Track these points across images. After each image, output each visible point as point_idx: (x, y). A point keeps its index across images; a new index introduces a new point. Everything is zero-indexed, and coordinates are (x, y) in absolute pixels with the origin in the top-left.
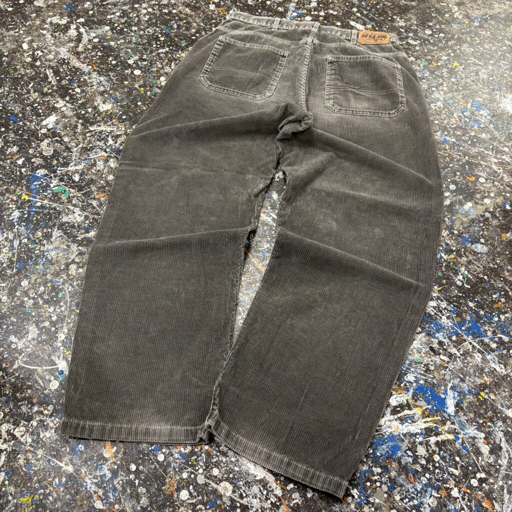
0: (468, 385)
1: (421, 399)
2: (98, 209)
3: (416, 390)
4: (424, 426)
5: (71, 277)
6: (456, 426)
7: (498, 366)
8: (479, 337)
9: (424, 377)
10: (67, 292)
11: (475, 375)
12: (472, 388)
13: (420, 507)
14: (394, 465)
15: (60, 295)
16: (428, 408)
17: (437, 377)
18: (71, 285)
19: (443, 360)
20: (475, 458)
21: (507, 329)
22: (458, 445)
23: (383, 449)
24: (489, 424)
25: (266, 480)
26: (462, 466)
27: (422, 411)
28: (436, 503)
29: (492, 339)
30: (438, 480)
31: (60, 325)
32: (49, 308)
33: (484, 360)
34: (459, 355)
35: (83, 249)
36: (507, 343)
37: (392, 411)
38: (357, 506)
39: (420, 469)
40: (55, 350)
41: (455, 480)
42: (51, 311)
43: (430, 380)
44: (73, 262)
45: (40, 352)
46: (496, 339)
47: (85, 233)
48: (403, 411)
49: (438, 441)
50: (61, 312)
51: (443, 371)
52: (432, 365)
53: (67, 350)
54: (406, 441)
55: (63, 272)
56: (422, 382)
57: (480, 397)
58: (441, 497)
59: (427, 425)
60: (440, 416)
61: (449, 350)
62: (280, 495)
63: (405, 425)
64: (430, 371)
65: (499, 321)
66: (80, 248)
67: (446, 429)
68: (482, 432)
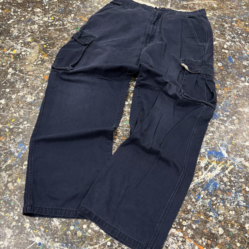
0: (226, 141)
1: (212, 157)
2: (4, 146)
3: (208, 154)
4: (220, 168)
5: (12, 191)
6: (232, 161)
7: (232, 127)
8: (218, 118)
9: (208, 147)
10: (15, 200)
11: (226, 135)
12: (228, 141)
13: (238, 203)
14: (219, 192)
15: (12, 204)
16: (217, 160)
17: (213, 144)
18: (15, 195)
19: (210, 136)
20: (246, 170)
21: (226, 109)
22: (237, 169)
23: (211, 188)
24: (242, 153)
25: (172, 233)
26: (243, 176)
27: (215, 162)
28: (243, 198)
29: (223, 116)
30: (238, 188)
31: (23, 220)
32: (10, 214)
33: (225, 127)
34: (215, 130)
35: (10, 172)
36: (229, 115)
37: (204, 169)
38: (216, 219)
39: (230, 188)
40: (28, 234)
41: (244, 184)
42: (12, 215)
43: (211, 147)
44: (8, 182)
45: (20, 241)
46: (225, 115)
47: (5, 163)
48: (209, 167)
49: (229, 171)
50: (18, 212)
51: (213, 140)
52: (208, 140)
53: (36, 231)
54: (217, 179)
55: (6, 191)
56: (208, 150)
57: (233, 143)
58: (244, 194)
59: (221, 167)
60: (224, 160)
61: (210, 130)
62: (182, 236)
63: (213, 172)
64: (209, 143)
65: (221, 107)
66: (8, 172)
67: (229, 164)
68: (242, 158)
